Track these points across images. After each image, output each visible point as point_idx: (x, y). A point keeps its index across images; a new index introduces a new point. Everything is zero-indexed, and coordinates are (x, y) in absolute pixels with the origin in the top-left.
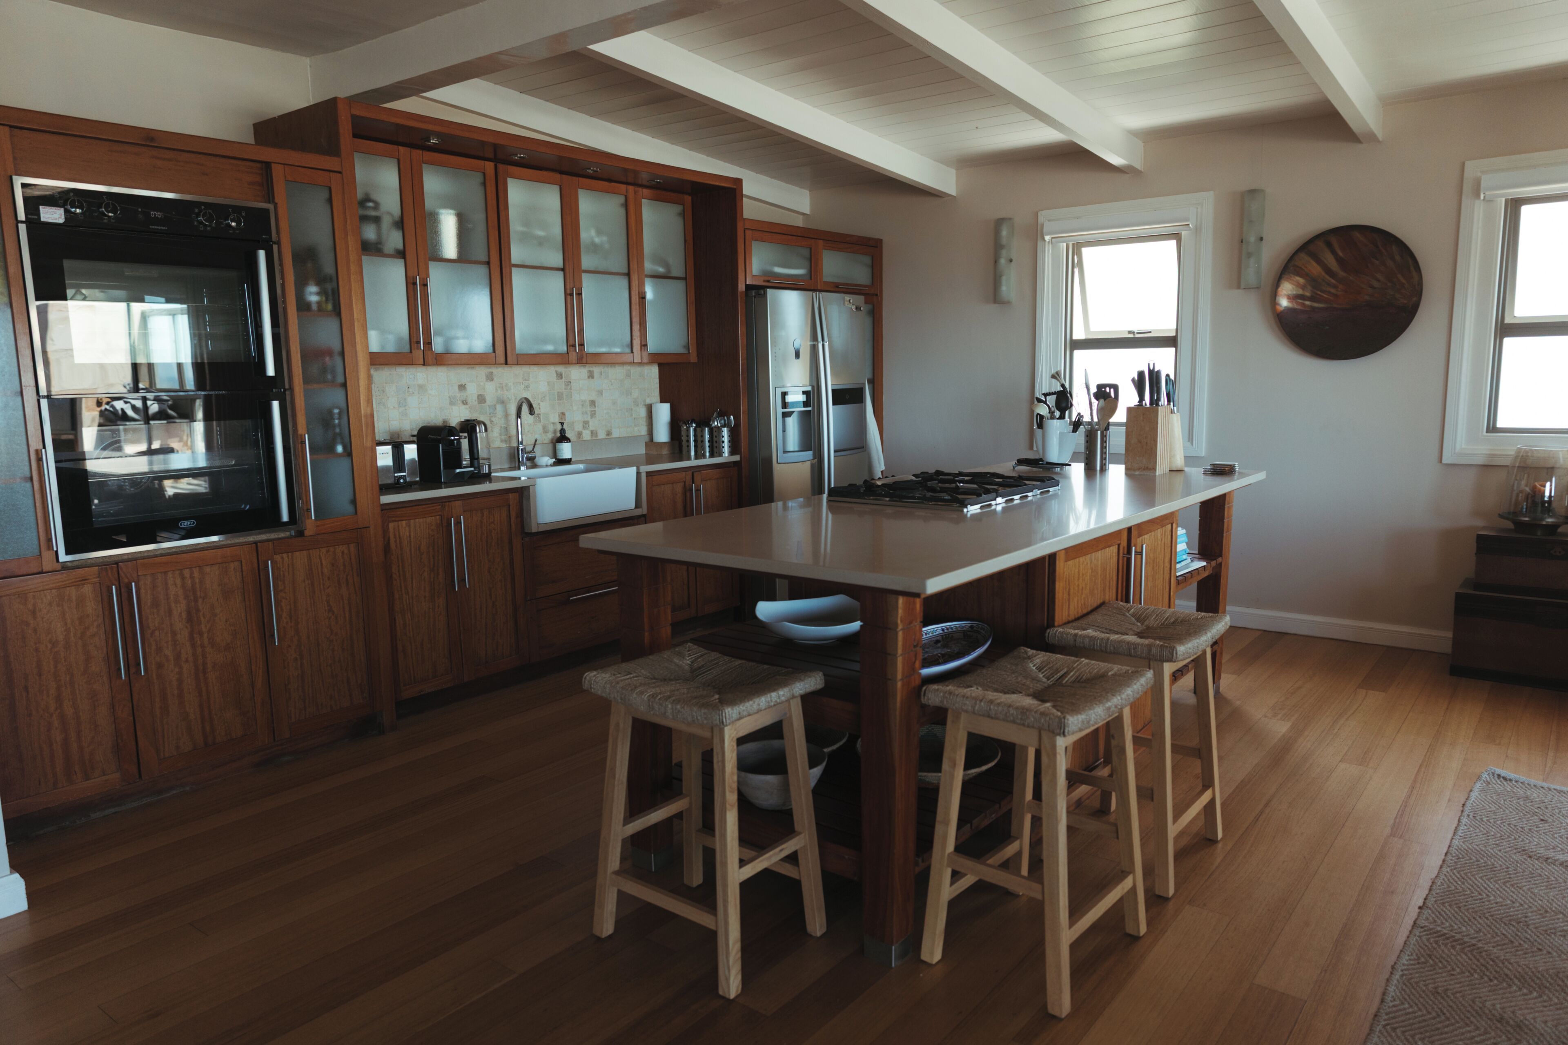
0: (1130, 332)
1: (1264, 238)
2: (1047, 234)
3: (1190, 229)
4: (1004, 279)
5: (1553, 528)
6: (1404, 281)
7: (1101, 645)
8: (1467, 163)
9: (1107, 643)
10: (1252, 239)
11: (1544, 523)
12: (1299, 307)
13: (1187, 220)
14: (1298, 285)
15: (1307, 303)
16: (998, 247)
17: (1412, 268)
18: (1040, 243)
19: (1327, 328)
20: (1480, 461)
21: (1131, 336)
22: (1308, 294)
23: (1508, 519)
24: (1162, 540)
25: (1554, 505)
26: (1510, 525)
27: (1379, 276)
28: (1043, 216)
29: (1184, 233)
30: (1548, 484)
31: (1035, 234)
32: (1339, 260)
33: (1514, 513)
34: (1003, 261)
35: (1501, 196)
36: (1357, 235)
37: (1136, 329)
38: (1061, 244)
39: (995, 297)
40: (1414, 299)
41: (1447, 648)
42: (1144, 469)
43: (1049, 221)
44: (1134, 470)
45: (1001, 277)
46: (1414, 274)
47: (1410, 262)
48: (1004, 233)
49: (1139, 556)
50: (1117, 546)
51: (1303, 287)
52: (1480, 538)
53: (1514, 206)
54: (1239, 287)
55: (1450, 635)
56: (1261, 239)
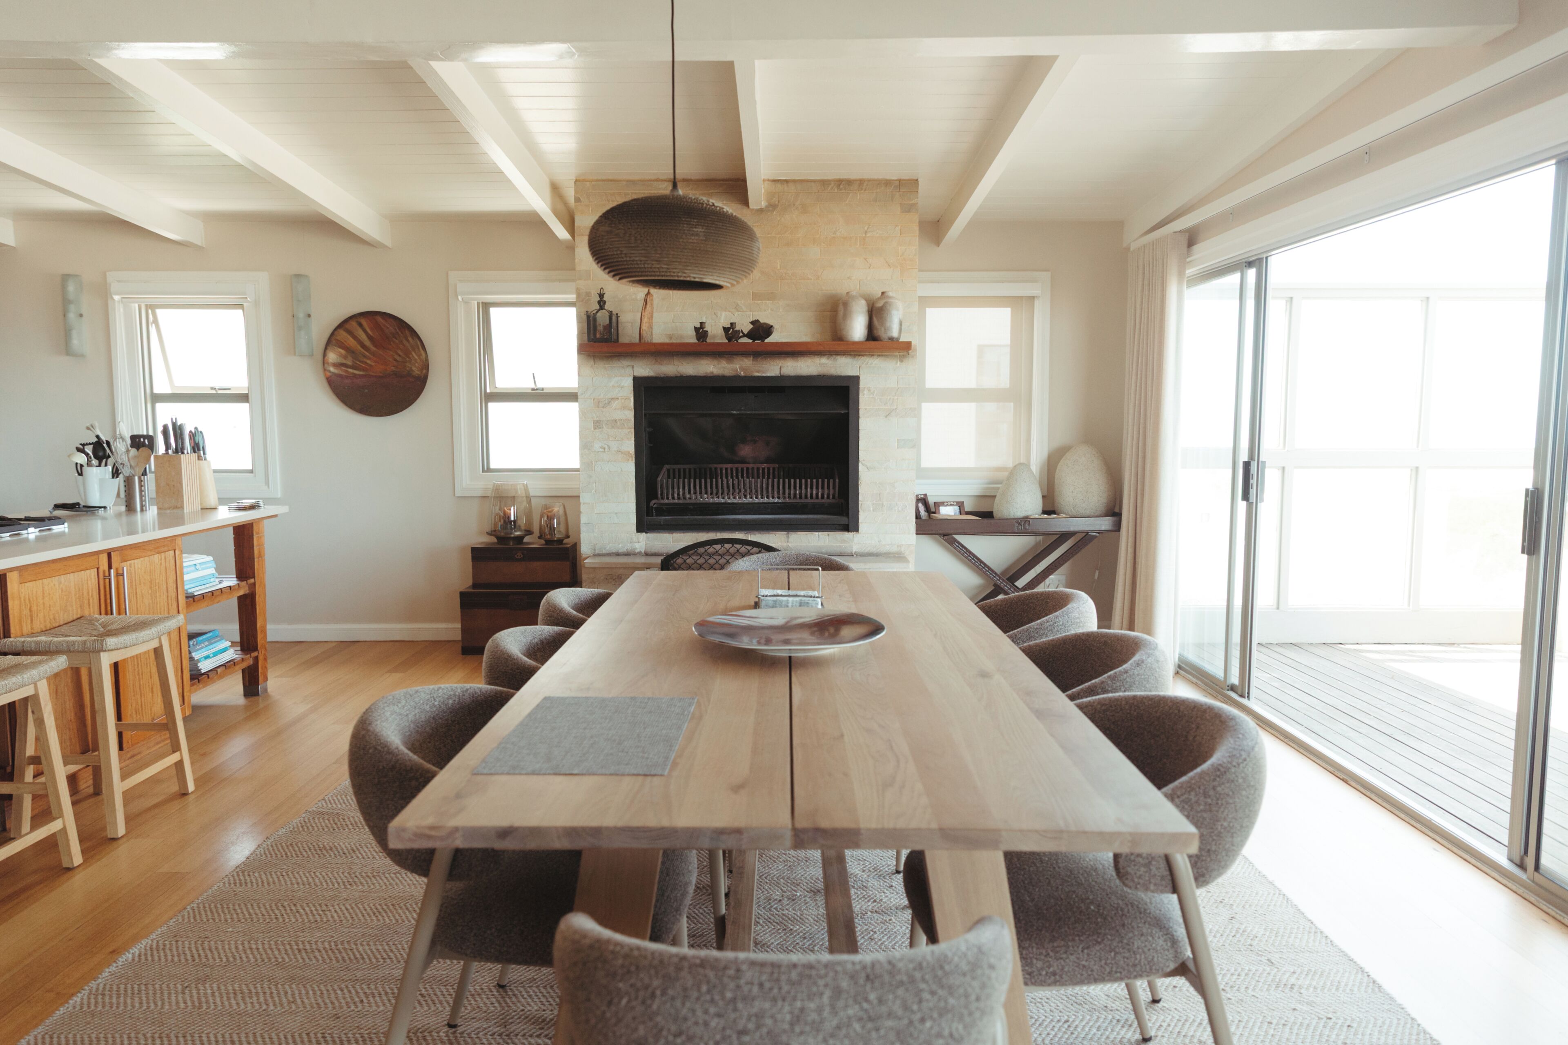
0: (212, 388)
1: (312, 316)
2: (117, 294)
3: (248, 302)
4: (74, 334)
5: (520, 539)
6: (416, 357)
7: (45, 647)
8: (449, 272)
9: (50, 644)
10: (301, 315)
11: (512, 536)
12: (344, 374)
13: (245, 295)
14: (341, 355)
15: (351, 370)
16: (66, 302)
17: (420, 348)
18: (110, 302)
19: (366, 391)
20: (479, 494)
21: (214, 392)
22: (349, 363)
23: (493, 535)
24: (161, 564)
25: (519, 523)
26: (494, 540)
27: (399, 352)
28: (111, 276)
29: (245, 304)
30: (512, 508)
31: (103, 293)
32: (370, 338)
33: (495, 531)
34: (72, 316)
35: (474, 299)
36: (379, 319)
37: (217, 385)
38: (133, 304)
39: (67, 349)
40: (424, 371)
41: (459, 637)
42: (174, 508)
43: (118, 281)
44: (165, 509)
45: (70, 330)
46: (422, 352)
47: (419, 343)
48: (71, 288)
49: (121, 577)
50: (96, 569)
51: (345, 357)
52: (474, 550)
53: (486, 307)
54: (295, 355)
55: (459, 626)
56: (309, 316)
